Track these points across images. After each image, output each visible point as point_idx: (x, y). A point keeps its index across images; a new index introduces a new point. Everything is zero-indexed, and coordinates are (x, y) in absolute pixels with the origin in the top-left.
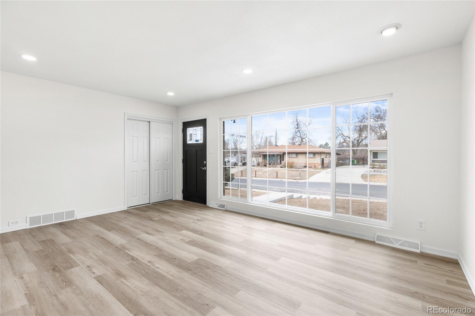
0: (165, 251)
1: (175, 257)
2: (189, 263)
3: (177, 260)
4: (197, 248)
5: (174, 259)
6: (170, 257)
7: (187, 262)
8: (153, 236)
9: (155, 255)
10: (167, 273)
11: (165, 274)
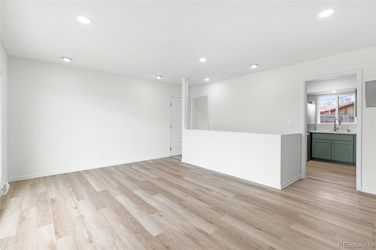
0: (177, 204)
1: (169, 198)
2: (160, 193)
3: (168, 196)
4: (150, 204)
5: (170, 197)
6: (173, 199)
7: (162, 194)
8: (196, 226)
9: (185, 201)
10: (174, 190)
11: (175, 189)
